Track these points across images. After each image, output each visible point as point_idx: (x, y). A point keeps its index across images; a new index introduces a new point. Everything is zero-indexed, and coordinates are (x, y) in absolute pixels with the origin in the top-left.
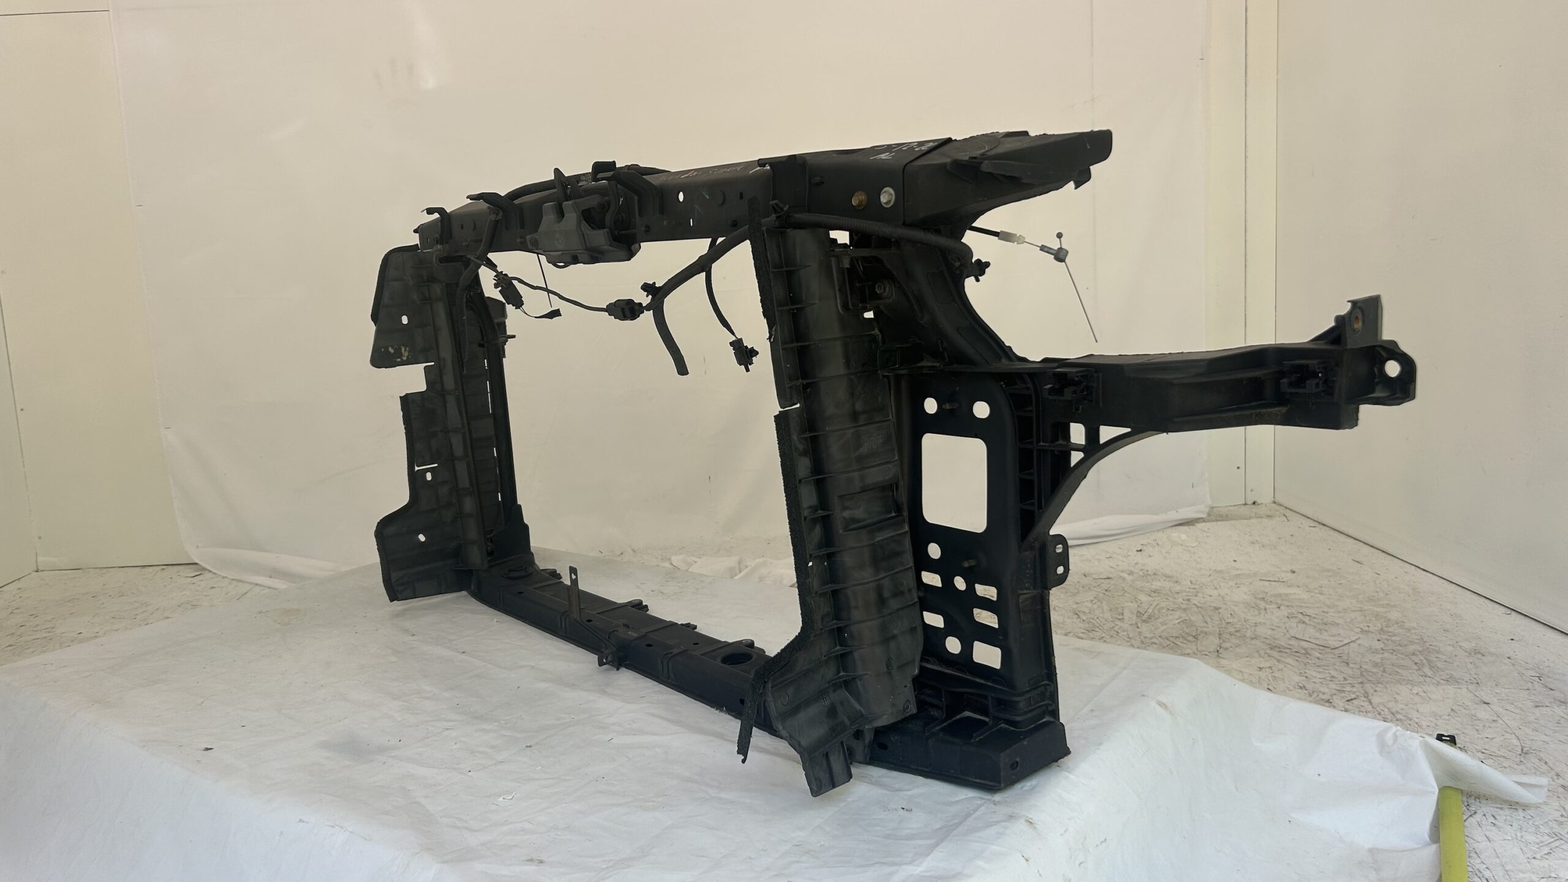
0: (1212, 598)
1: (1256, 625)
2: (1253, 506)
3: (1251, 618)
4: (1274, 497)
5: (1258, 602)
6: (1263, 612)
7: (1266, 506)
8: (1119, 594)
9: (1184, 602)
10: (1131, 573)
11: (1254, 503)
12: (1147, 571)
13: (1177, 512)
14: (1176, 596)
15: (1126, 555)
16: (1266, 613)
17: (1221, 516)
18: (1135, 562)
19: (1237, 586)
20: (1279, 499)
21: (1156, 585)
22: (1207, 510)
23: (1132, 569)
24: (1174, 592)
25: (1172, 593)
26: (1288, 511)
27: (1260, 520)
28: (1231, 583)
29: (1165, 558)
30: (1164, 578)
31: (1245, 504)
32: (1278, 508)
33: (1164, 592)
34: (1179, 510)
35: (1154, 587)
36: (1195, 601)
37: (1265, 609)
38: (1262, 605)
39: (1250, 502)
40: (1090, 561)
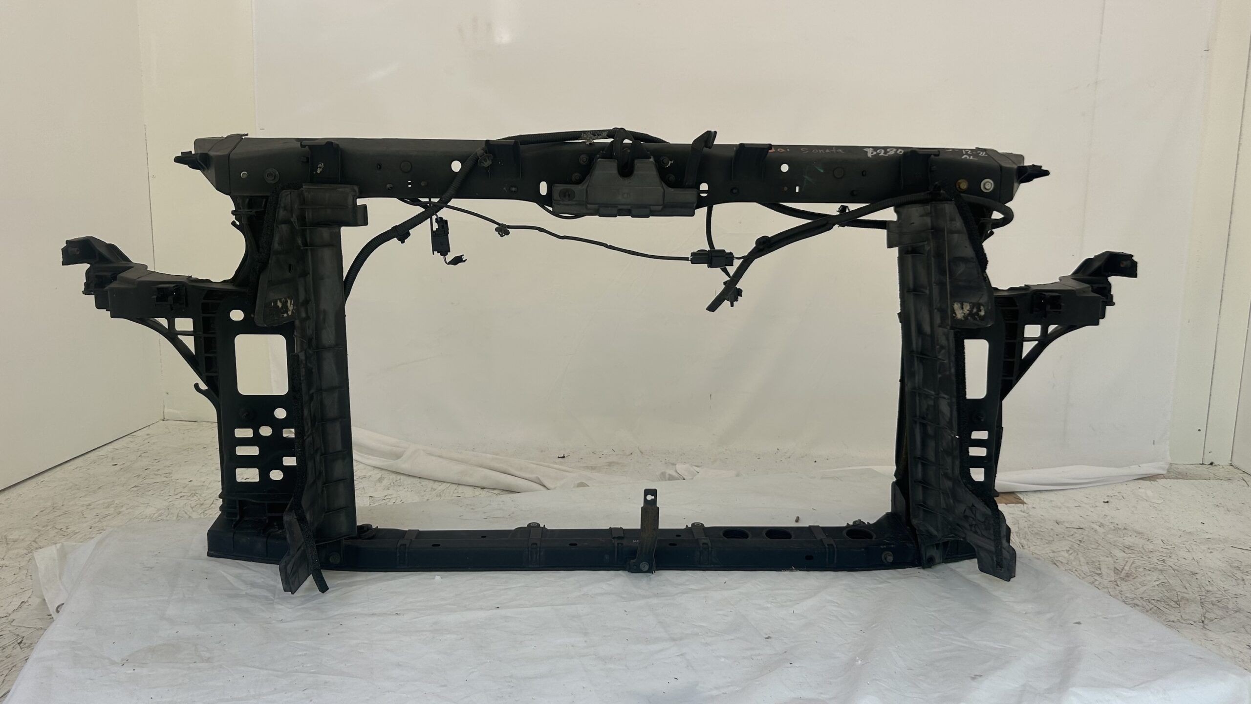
0: (1187, 562)
1: (1236, 596)
2: (1210, 466)
3: (1229, 588)
4: (1231, 460)
5: (1235, 571)
6: (1240, 582)
7: (1223, 467)
8: (1093, 546)
9: (1159, 563)
10: (1101, 525)
11: (1212, 464)
12: (1117, 524)
13: (1140, 466)
14: (1150, 555)
15: (1094, 505)
16: (1245, 584)
17: (1180, 473)
18: (1104, 513)
19: (1210, 551)
20: (1235, 463)
21: (1129, 540)
22: (1167, 467)
23: (1102, 521)
24: (1147, 550)
25: (1145, 551)
26: (1246, 475)
27: (1220, 482)
28: (1203, 547)
29: (1133, 513)
30: (1136, 534)
31: (1203, 464)
32: (1236, 470)
33: (1137, 549)
34: (1140, 465)
35: (1127, 543)
36: (1170, 562)
37: (1243, 580)
38: (1239, 575)
39: (1207, 462)
40: (1060, 508)
